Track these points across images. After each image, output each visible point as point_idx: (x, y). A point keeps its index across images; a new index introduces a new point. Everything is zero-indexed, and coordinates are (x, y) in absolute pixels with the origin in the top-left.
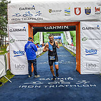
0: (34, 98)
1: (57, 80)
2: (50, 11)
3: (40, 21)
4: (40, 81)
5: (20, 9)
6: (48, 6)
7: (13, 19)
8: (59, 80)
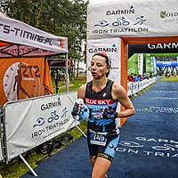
0: (127, 171)
1: (169, 143)
2: (163, 14)
5: (108, 13)
6: (160, 5)
7: (96, 31)
8: (174, 144)
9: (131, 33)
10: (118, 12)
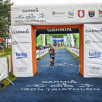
1: (60, 83)
4: (43, 84)
5: (23, 11)
7: (16, 21)
8: (62, 83)
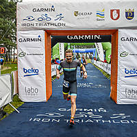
1: (83, 111)
2: (76, 14)
3: (62, 28)
4: (59, 112)
5: (34, 10)
6: (73, 6)
7: (24, 25)
9: (53, 27)
10: (42, 10)
